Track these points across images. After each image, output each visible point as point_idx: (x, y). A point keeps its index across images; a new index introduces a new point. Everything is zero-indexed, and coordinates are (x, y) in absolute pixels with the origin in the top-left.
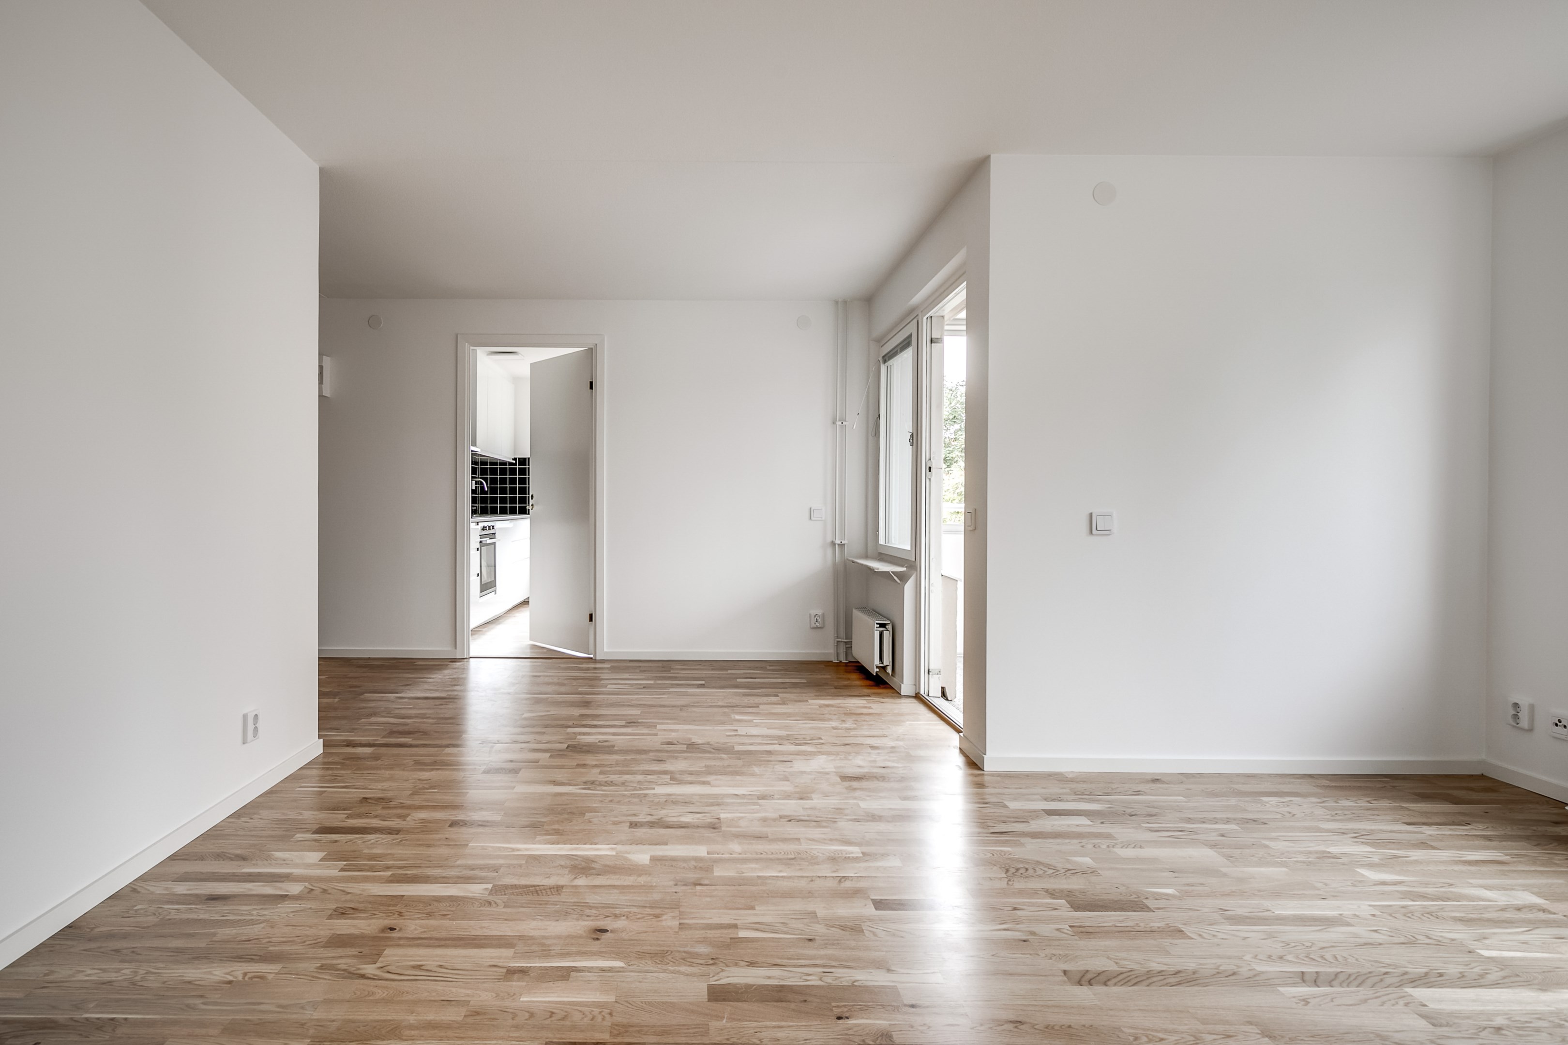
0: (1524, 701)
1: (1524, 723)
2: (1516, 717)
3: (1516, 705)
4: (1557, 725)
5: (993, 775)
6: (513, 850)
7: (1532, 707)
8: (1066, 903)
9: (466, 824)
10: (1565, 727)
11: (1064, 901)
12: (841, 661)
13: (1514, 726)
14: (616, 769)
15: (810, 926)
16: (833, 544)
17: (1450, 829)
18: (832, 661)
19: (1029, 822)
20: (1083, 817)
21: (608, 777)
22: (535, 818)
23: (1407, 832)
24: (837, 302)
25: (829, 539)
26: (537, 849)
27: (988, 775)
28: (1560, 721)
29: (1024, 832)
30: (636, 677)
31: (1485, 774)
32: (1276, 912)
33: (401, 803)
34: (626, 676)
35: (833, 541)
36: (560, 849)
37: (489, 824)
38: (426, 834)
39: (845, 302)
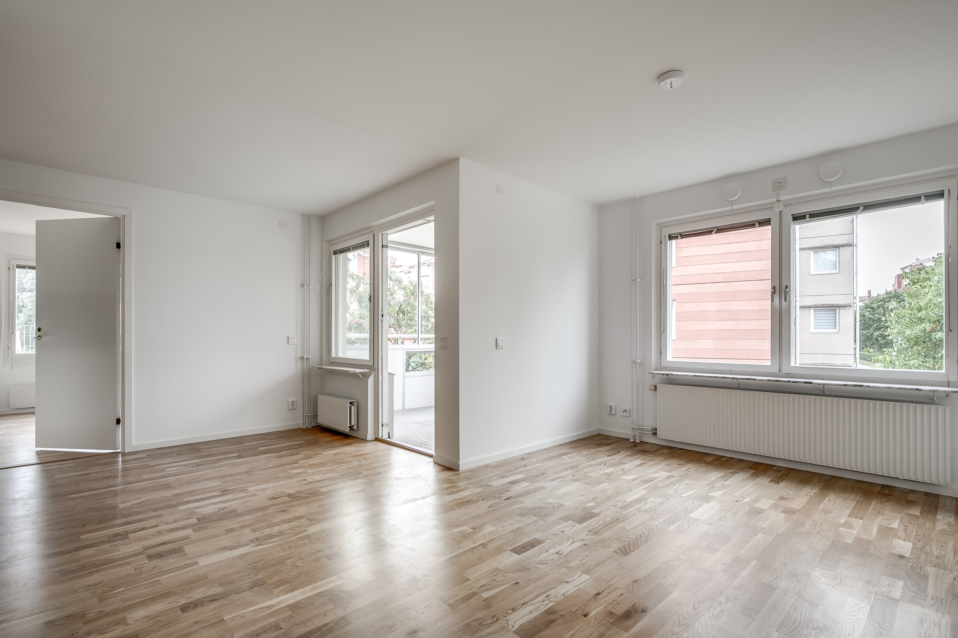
0: (613, 405)
1: (613, 413)
2: (611, 410)
3: (610, 406)
4: (624, 412)
5: (465, 472)
6: (269, 607)
7: (616, 407)
8: (573, 522)
9: (196, 605)
10: (627, 412)
11: (571, 521)
12: (307, 427)
13: (609, 414)
14: (258, 526)
15: (506, 576)
16: (302, 358)
17: (619, 455)
18: (302, 428)
19: (510, 490)
20: (524, 482)
21: (263, 532)
22: (249, 579)
23: (611, 460)
24: (303, 215)
25: (299, 355)
26: (287, 600)
27: (463, 472)
28: (625, 410)
29: (515, 496)
30: (180, 460)
31: (600, 433)
32: (628, 501)
33: (100, 612)
34: (170, 460)
35: (301, 357)
36: (304, 593)
37: (217, 597)
38: (170, 627)
39: (309, 216)
